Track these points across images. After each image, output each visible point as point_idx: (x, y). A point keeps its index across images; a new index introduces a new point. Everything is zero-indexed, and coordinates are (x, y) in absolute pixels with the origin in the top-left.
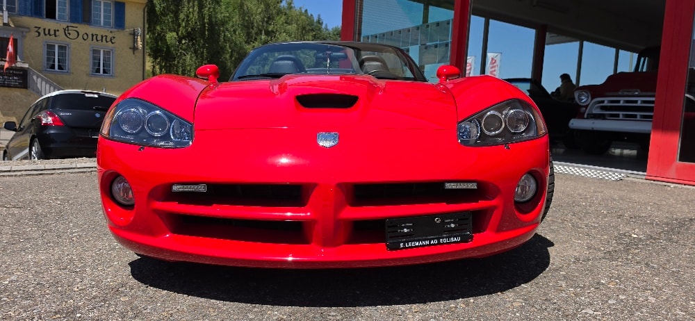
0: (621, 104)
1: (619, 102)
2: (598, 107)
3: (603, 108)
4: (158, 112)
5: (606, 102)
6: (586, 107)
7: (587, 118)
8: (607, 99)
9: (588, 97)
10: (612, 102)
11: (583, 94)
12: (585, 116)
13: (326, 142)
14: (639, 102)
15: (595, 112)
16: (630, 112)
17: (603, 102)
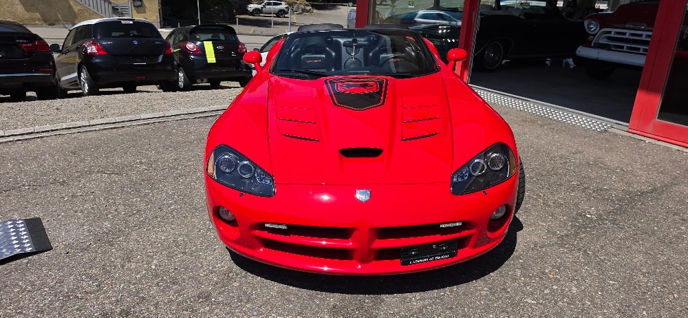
0: (627, 36)
1: (625, 34)
2: (604, 37)
3: (610, 38)
4: (245, 162)
5: (613, 33)
6: (594, 35)
7: (594, 47)
8: (613, 30)
9: (597, 26)
10: (618, 33)
11: (593, 23)
12: (592, 45)
13: (362, 196)
14: (644, 36)
15: (603, 41)
16: (634, 45)
17: (610, 32)
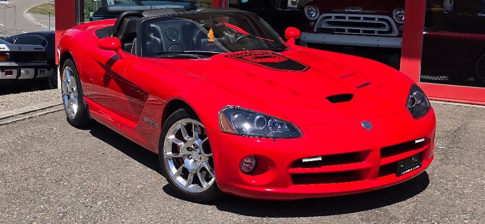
0: (346, 20)
2: (325, 22)
3: (330, 23)
5: (333, 18)
6: (315, 21)
7: (317, 32)
9: (317, 12)
10: (338, 17)
11: (312, 10)
12: (315, 30)
16: (354, 27)
